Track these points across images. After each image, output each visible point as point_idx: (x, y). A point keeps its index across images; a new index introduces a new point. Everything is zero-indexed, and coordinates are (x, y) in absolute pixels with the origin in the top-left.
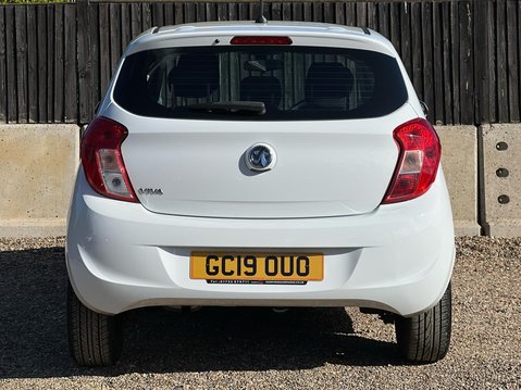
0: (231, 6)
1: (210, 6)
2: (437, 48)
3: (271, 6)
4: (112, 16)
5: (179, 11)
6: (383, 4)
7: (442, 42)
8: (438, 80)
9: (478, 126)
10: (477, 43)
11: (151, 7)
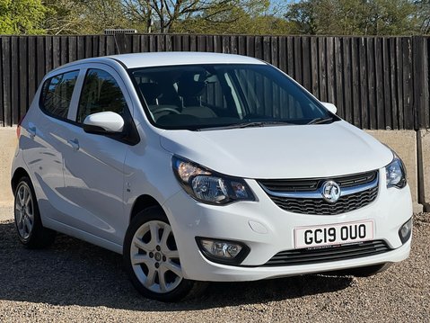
0: (233, 39)
1: (217, 38)
2: (386, 72)
3: (262, 38)
4: (142, 45)
5: (194, 41)
6: (346, 38)
7: (390, 68)
8: (387, 96)
9: (416, 130)
10: (415, 68)
11: (172, 38)
